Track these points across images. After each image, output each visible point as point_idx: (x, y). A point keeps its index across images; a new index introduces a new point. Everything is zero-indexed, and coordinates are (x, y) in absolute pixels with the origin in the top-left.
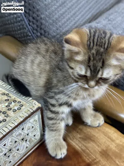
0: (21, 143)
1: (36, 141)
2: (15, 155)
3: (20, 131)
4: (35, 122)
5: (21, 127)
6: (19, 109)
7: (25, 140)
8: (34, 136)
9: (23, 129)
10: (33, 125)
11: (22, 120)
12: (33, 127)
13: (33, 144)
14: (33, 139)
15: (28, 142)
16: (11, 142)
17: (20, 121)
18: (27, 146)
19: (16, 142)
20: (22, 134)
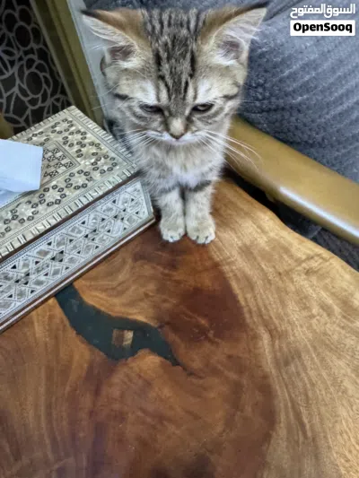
0: (113, 221)
1: (140, 221)
2: (105, 238)
3: (109, 205)
4: (136, 193)
5: (111, 198)
6: (110, 169)
7: (120, 218)
8: (137, 213)
9: (114, 202)
10: (132, 197)
11: (111, 187)
12: (133, 200)
13: (135, 225)
14: (135, 217)
15: (126, 222)
16: (95, 219)
17: (107, 189)
18: (126, 226)
19: (103, 219)
20: (114, 208)
